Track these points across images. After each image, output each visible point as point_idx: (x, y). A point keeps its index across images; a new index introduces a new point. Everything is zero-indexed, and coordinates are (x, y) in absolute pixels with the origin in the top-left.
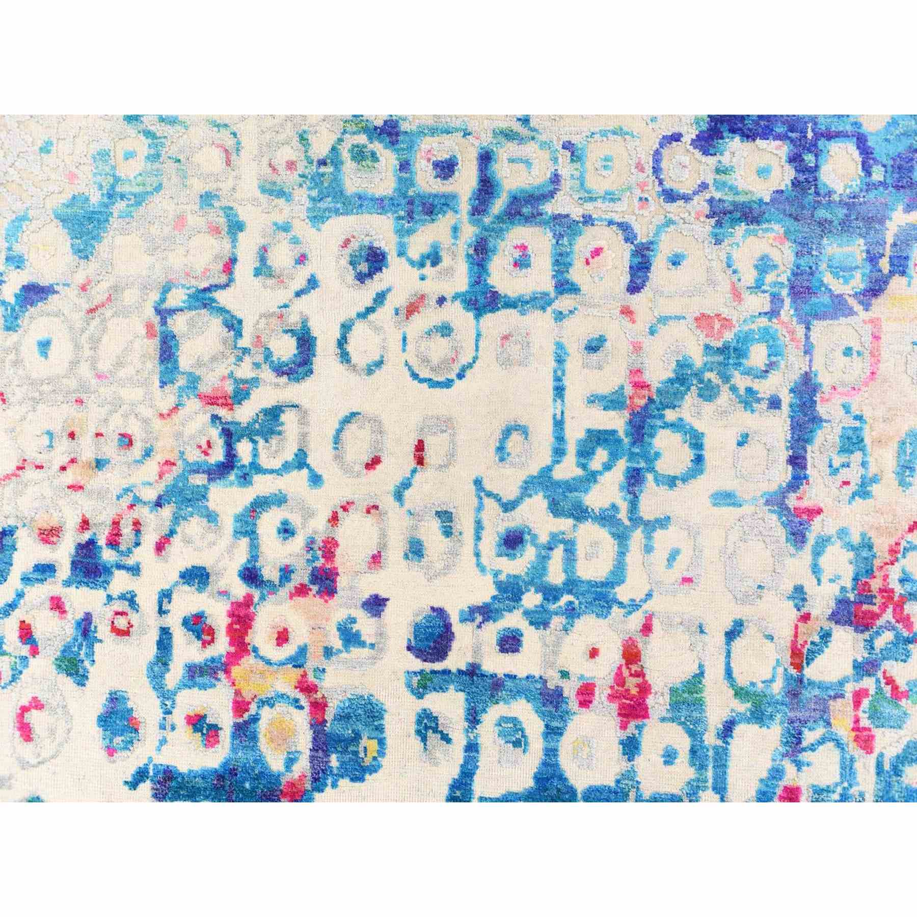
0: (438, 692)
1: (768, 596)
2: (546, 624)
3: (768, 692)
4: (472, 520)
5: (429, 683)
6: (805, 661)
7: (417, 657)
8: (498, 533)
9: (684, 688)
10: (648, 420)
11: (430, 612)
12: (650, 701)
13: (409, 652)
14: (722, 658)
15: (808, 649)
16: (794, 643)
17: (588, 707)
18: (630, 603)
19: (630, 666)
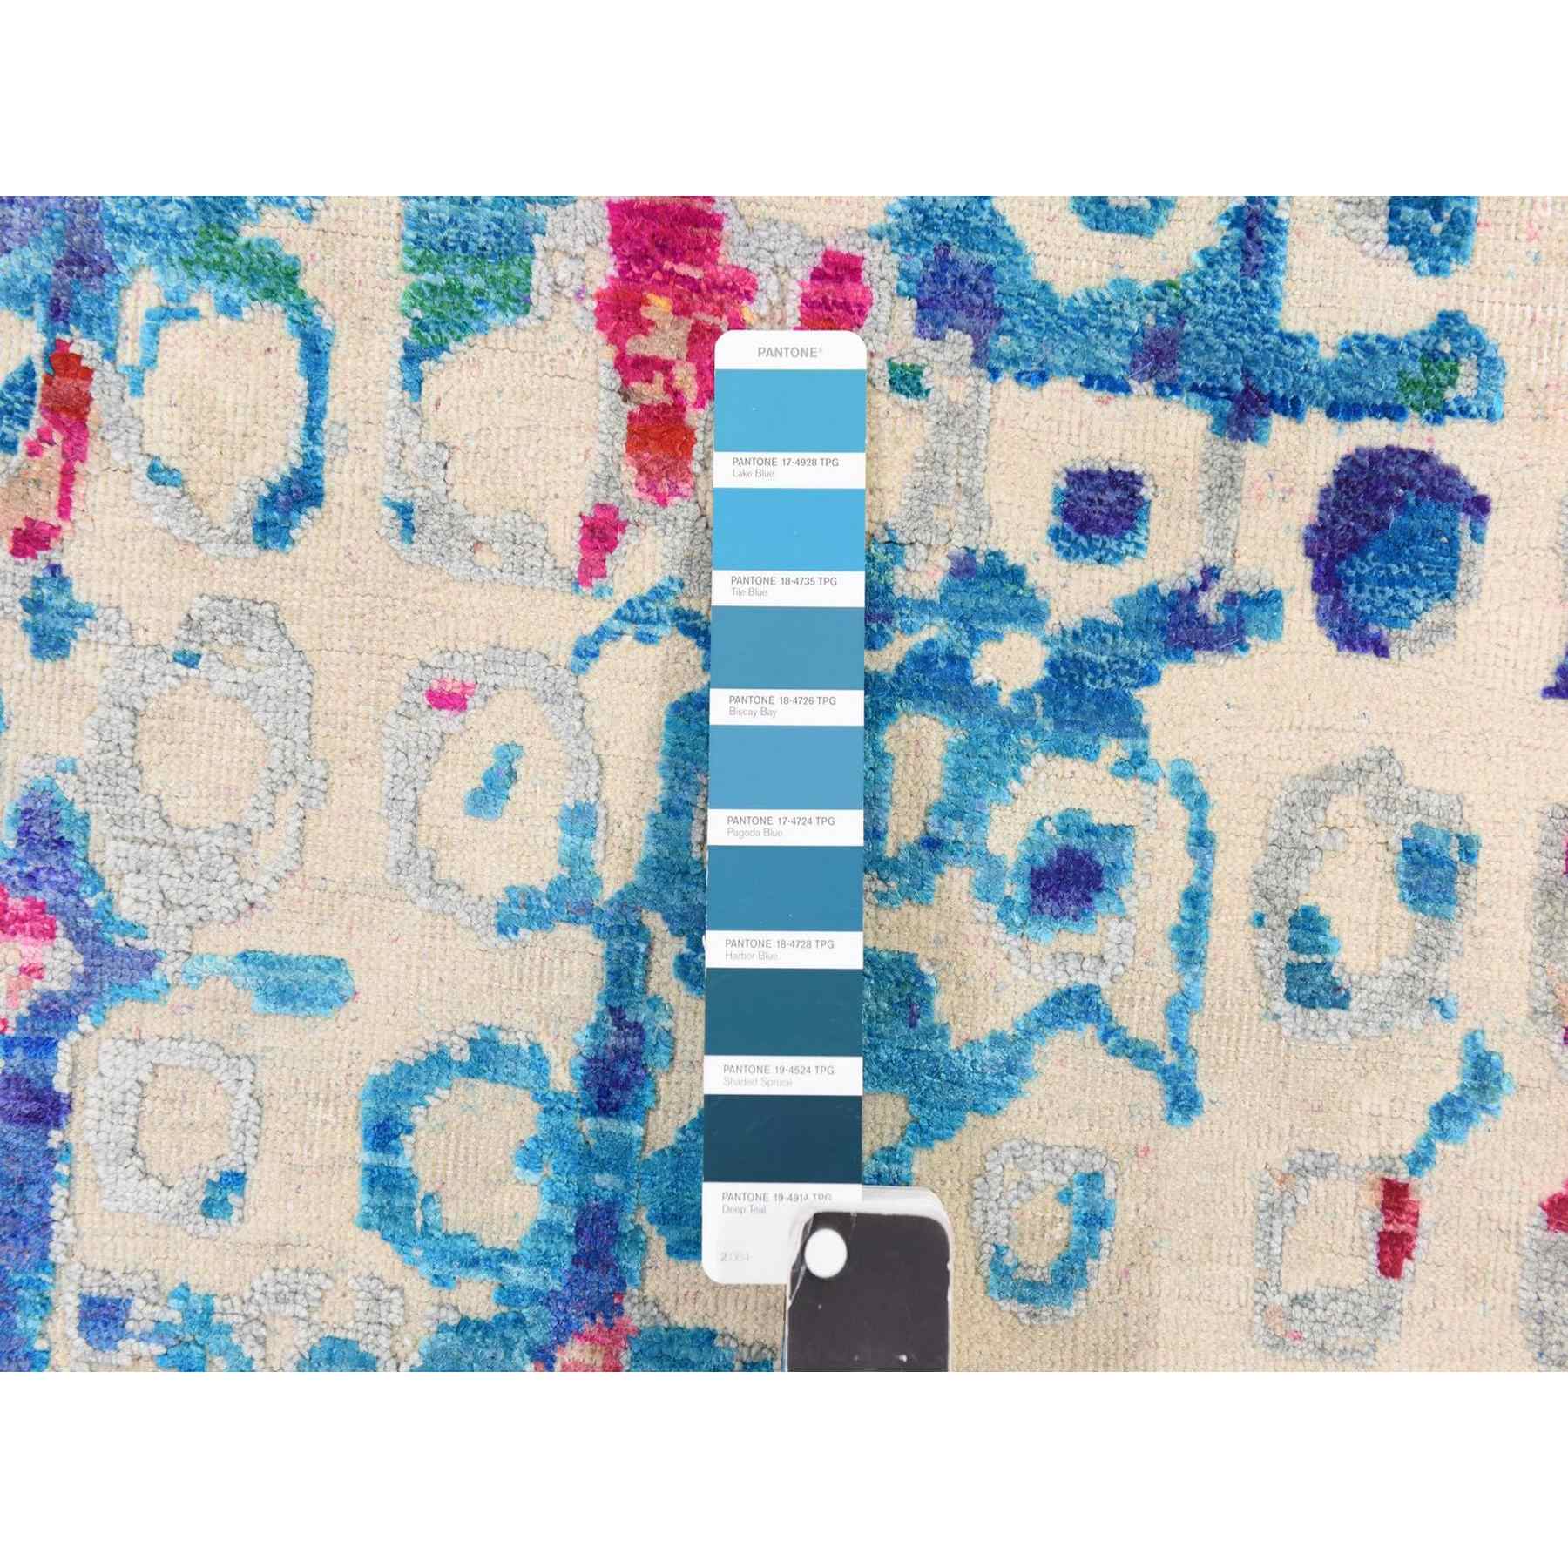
0: (1380, 338)
1: (162, 626)
2: (965, 569)
3: (176, 277)
4: (1214, 966)
5: (1415, 369)
6: (39, 380)
7: (1451, 473)
8: (1123, 917)
9: (475, 307)
10: (556, 1285)
11: (1392, 635)
12: (602, 268)
13: (1482, 491)
14: (336, 408)
15: (25, 423)
16: (75, 452)
17: (829, 257)
18: (658, 630)
19: (668, 400)
